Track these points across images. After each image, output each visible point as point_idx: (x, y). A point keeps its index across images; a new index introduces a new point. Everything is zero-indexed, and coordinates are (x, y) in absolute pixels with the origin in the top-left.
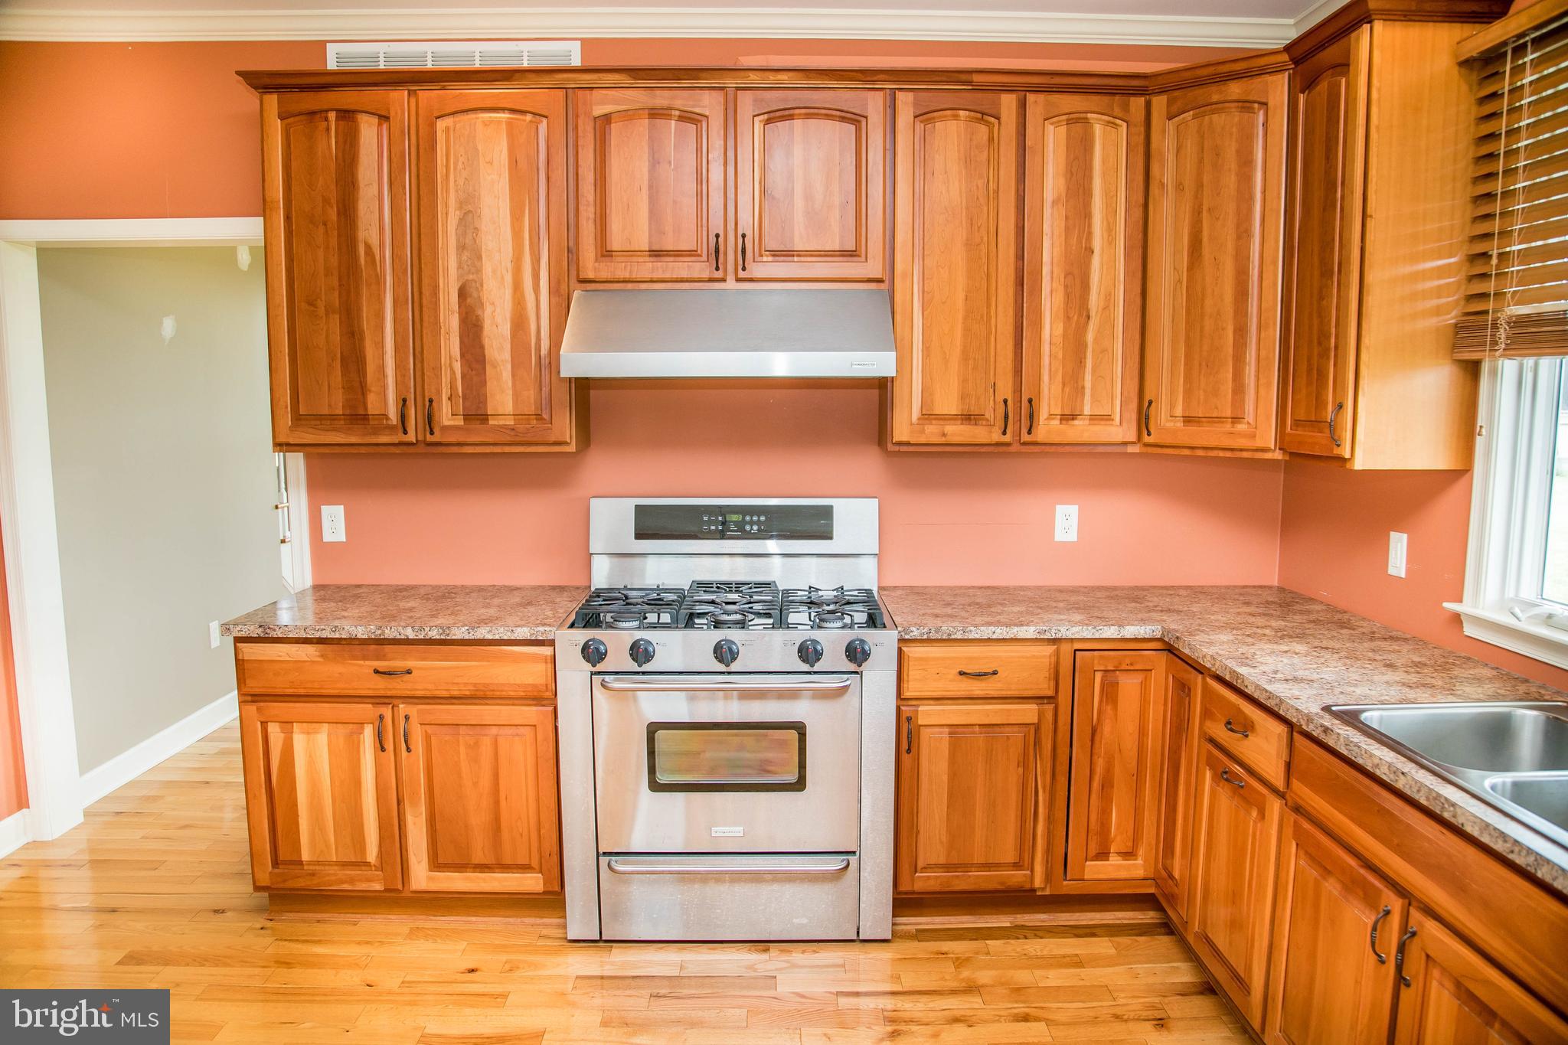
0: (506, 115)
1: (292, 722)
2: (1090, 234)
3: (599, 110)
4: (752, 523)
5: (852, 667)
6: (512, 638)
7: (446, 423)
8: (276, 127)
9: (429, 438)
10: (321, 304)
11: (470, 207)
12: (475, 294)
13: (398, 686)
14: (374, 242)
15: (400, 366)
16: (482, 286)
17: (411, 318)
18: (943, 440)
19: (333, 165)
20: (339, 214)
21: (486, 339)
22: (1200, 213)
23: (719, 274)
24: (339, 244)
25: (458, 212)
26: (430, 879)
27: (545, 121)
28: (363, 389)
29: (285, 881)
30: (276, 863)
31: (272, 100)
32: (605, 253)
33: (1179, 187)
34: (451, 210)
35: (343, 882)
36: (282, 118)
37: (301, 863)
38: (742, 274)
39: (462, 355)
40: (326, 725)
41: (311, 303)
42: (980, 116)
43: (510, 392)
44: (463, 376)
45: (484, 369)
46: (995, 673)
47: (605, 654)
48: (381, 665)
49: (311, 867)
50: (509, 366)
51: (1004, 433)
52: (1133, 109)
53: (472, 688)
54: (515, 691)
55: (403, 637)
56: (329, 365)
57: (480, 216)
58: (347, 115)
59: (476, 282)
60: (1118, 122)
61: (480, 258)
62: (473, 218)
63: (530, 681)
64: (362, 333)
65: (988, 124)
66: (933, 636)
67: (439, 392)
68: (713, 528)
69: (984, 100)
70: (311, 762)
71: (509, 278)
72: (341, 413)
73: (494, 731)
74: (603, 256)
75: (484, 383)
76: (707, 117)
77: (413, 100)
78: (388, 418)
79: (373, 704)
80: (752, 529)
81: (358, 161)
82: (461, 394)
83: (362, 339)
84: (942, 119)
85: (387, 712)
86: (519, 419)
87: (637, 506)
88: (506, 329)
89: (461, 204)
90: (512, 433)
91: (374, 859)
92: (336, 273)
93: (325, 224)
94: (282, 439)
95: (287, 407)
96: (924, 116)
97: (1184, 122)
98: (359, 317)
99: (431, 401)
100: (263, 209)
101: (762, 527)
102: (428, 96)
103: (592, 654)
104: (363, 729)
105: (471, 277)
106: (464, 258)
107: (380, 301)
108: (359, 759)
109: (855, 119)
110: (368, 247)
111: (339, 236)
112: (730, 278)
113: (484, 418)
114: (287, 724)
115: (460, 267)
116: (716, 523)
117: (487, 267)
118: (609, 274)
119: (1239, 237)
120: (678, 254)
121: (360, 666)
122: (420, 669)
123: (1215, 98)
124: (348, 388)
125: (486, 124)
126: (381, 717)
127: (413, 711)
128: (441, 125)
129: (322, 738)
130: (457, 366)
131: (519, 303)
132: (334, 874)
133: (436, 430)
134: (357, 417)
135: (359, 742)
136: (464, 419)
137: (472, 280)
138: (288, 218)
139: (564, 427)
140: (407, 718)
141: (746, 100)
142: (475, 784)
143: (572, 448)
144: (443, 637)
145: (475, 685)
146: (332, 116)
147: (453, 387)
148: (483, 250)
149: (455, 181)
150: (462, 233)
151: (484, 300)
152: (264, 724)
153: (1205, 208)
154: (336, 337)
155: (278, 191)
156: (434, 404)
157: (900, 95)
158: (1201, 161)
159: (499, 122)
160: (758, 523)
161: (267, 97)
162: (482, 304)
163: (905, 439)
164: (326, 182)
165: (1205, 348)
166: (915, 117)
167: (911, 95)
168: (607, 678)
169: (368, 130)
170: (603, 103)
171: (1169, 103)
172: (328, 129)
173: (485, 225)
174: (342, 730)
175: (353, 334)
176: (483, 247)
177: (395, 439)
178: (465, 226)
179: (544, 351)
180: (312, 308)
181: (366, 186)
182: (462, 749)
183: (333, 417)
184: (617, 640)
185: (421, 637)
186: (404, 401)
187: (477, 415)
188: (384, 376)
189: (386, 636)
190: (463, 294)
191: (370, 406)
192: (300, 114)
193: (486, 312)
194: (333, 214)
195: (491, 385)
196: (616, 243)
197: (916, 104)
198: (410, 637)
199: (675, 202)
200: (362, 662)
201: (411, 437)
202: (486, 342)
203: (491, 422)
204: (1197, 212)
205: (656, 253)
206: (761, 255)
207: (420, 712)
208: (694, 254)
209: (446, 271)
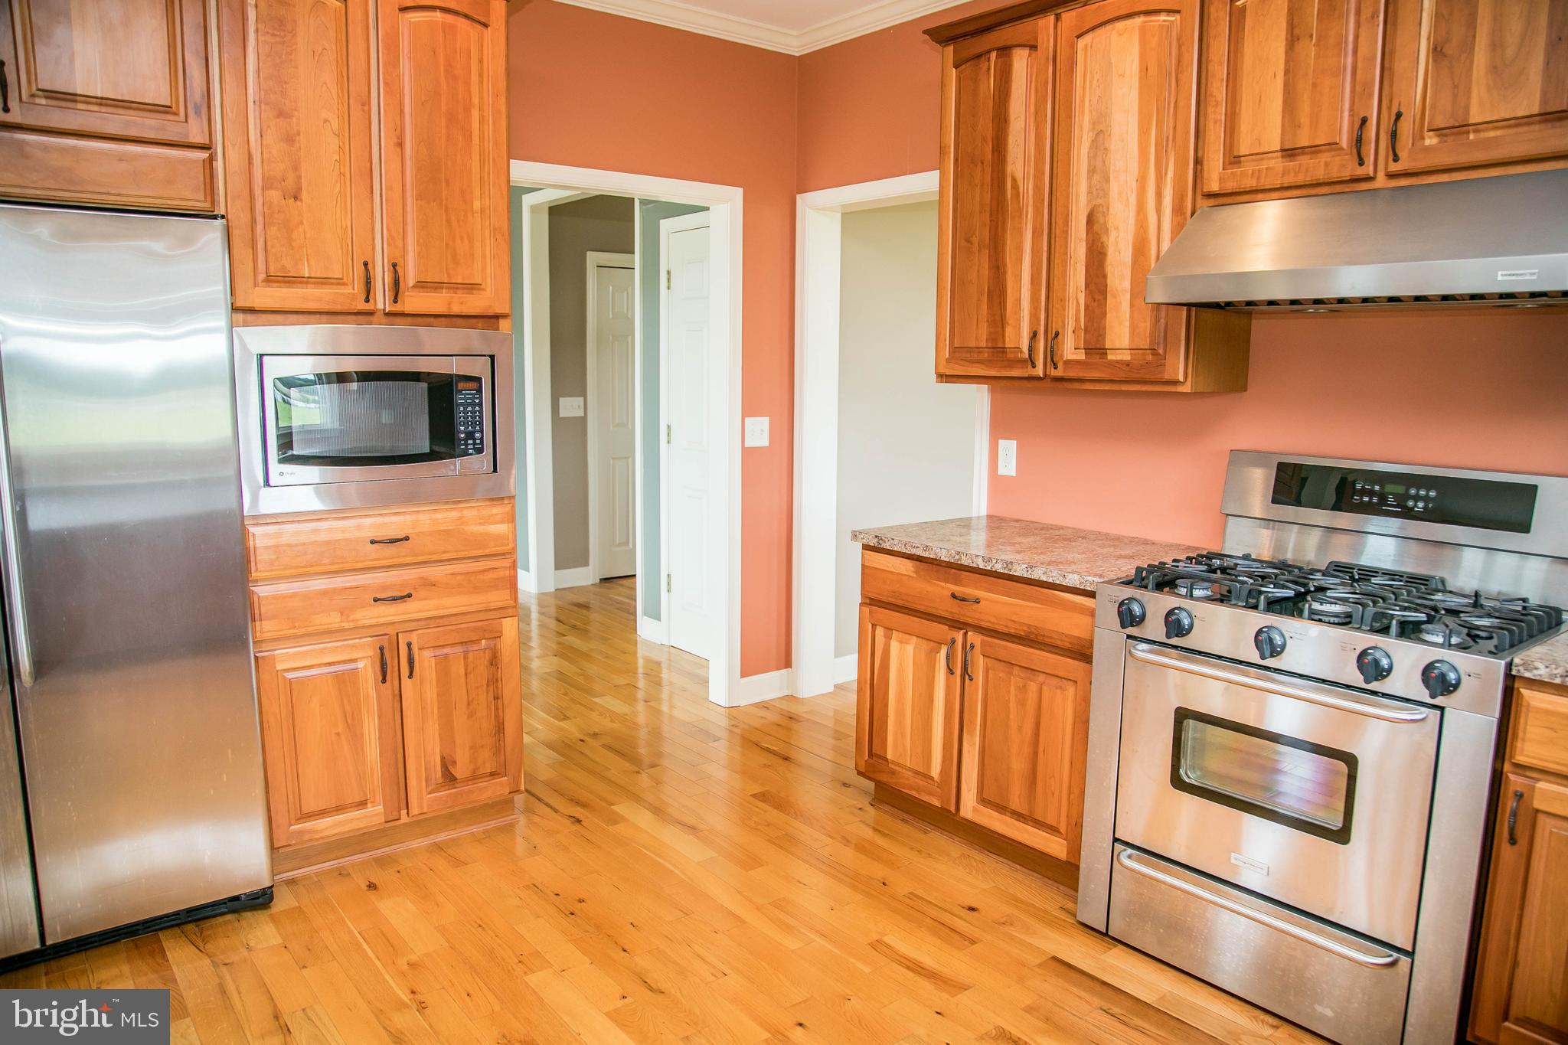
0: (1141, 20)
1: (892, 630)
4: (1417, 498)
6: (1064, 584)
7: (1071, 357)
8: (952, 76)
9: (1054, 373)
10: (975, 240)
11: (1101, 127)
12: (1101, 220)
13: (970, 614)
14: (1019, 175)
15: (1035, 299)
16: (1108, 210)
17: (1045, 248)
19: (991, 103)
20: (993, 151)
21: (1109, 268)
23: (1366, 170)
24: (992, 180)
25: (1091, 134)
26: (975, 810)
27: (1179, 18)
28: (1003, 323)
29: (874, 772)
30: (871, 754)
31: (949, 52)
32: (1233, 159)
34: (1085, 132)
35: (912, 789)
36: (957, 67)
37: (886, 760)
38: (1392, 169)
39: (1087, 286)
40: (914, 638)
41: (968, 241)
43: (1127, 324)
44: (1087, 308)
45: (1105, 299)
48: (958, 590)
49: (893, 766)
50: (1128, 296)
53: (1025, 628)
54: (1061, 640)
55: (975, 566)
56: (979, 300)
57: (1110, 135)
58: (1005, 52)
59: (1103, 207)
61: (1108, 180)
62: (1104, 139)
63: (1076, 633)
64: (1005, 265)
67: (1065, 325)
68: (1366, 499)
70: (901, 671)
71: (1134, 200)
72: (985, 346)
73: (1041, 678)
74: (1230, 163)
75: (1104, 314)
77: (1058, 23)
78: (1021, 352)
79: (949, 626)
80: (1416, 506)
81: (1010, 96)
82: (1083, 327)
83: (1005, 273)
85: (959, 636)
86: (1135, 354)
87: (1282, 465)
88: (1127, 255)
89: (1094, 124)
90: (1128, 369)
91: (937, 775)
92: (988, 210)
93: (982, 163)
94: (942, 371)
95: (945, 340)
98: (1004, 251)
99: (1057, 333)
100: (940, 162)
101: (1430, 505)
102: (1073, 16)
104: (940, 648)
105: (1098, 202)
106: (1094, 182)
107: (1023, 234)
108: (934, 677)
110: (1014, 180)
111: (992, 172)
112: (1381, 175)
113: (1102, 352)
114: (888, 630)
115: (1089, 192)
116: (1371, 493)
117: (1114, 188)
118: (1235, 184)
120: (1316, 149)
121: (942, 587)
122: (987, 600)
124: (992, 321)
126: (953, 642)
127: (979, 640)
128: (1081, 43)
129: (910, 649)
130: (1082, 299)
131: (1142, 226)
132: (907, 779)
133: (1060, 365)
134: (997, 350)
135: (935, 660)
136: (1086, 354)
137: (1100, 205)
139: (1179, 362)
140: (973, 646)
142: (1020, 728)
143: (1187, 388)
144: (1006, 572)
145: (1029, 626)
146: (993, 55)
147: (1077, 317)
148: (1111, 171)
149: (1090, 101)
150: (1092, 158)
151: (1110, 225)
152: (874, 626)
154: (985, 272)
159: (1133, 29)
160: (1426, 499)
161: (946, 49)
162: (1108, 230)
164: (985, 121)
168: (1141, 646)
169: (1020, 63)
172: (989, 70)
173: (1114, 144)
174: (925, 646)
175: (998, 268)
176: (1112, 168)
177: (1025, 373)
178: (1096, 149)
180: (969, 245)
181: (1015, 119)
182: (1012, 689)
183: (978, 351)
185: (989, 568)
186: (1035, 332)
187: (1096, 349)
188: (1020, 309)
189: (962, 563)
190: (1090, 220)
191: (1007, 339)
192: (970, 59)
193: (1110, 238)
194: (988, 149)
195: (1110, 316)
196: (1245, 147)
198: (981, 567)
199: (1315, 86)
200: (943, 584)
201: (1038, 371)
202: (1109, 270)
203: (1110, 357)
205: (1289, 153)
206: (1423, 138)
207: (983, 643)
208: (1333, 146)
209: (1078, 196)
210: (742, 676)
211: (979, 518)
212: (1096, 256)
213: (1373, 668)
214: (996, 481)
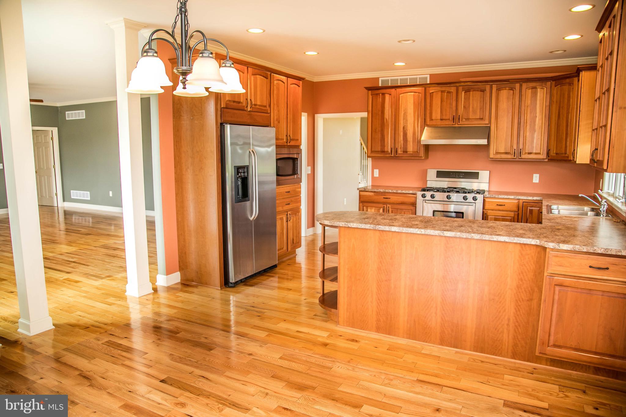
0: (412, 93)
2: (536, 113)
3: (431, 92)
4: (461, 175)
5: (474, 202)
6: (409, 193)
7: (400, 153)
8: (370, 97)
9: (396, 156)
12: (406, 128)
13: (388, 201)
14: (388, 118)
15: (391, 142)
16: (407, 126)
17: (394, 133)
18: (500, 158)
19: (381, 104)
22: (560, 108)
23: (454, 124)
24: (381, 119)
27: (420, 94)
28: (384, 146)
31: (370, 92)
32: (431, 119)
33: (557, 102)
36: (372, 95)
38: (459, 123)
39: (403, 140)
40: (374, 208)
42: (511, 88)
43: (412, 147)
44: (403, 144)
45: (407, 142)
46: (504, 205)
47: (426, 196)
48: (385, 197)
50: (412, 142)
51: (514, 156)
52: (547, 85)
54: (408, 203)
55: (389, 192)
56: (378, 141)
57: (408, 113)
58: (383, 94)
60: (544, 88)
61: (407, 121)
62: (406, 113)
63: (412, 201)
65: (513, 90)
66: (491, 197)
67: (398, 147)
69: (512, 85)
71: (413, 125)
72: (380, 150)
73: (404, 210)
76: (453, 92)
77: (396, 91)
78: (388, 152)
79: (383, 204)
81: (385, 103)
82: (402, 147)
83: (384, 137)
84: (502, 90)
86: (413, 152)
87: (437, 171)
88: (412, 135)
90: (412, 155)
92: (380, 124)
93: (379, 115)
94: (369, 155)
95: (370, 149)
96: (499, 90)
97: (558, 88)
99: (397, 148)
100: (368, 111)
102: (399, 90)
103: (424, 196)
104: (381, 209)
105: (405, 125)
106: (404, 121)
107: (388, 129)
109: (483, 91)
110: (386, 119)
111: (381, 117)
112: (457, 124)
113: (407, 152)
114: (367, 207)
115: (403, 123)
116: (453, 175)
117: (409, 122)
118: (432, 124)
119: (567, 113)
120: (446, 120)
121: (381, 197)
122: (392, 198)
123: (564, 82)
124: (381, 146)
125: (409, 95)
126: (384, 207)
127: (390, 206)
128: (401, 95)
129: (373, 210)
130: (402, 142)
131: (414, 130)
133: (398, 154)
134: (383, 152)
135: (380, 211)
136: (403, 152)
138: (372, 114)
139: (422, 153)
140: (389, 207)
141: (460, 88)
143: (423, 158)
144: (396, 192)
145: (402, 201)
146: (381, 94)
147: (401, 145)
148: (408, 119)
150: (404, 116)
151: (408, 129)
152: (363, 207)
153: (561, 107)
154: (380, 136)
155: (370, 109)
156: (397, 149)
157: (493, 85)
158: (561, 96)
159: (412, 95)
161: (369, 91)
163: (492, 157)
164: (379, 107)
165: (560, 137)
166: (496, 90)
167: (496, 85)
168: (426, 201)
169: (387, 97)
170: (432, 90)
171: (555, 83)
172: (380, 97)
173: (408, 115)
174: (377, 209)
175: (383, 135)
177: (390, 156)
179: (419, 139)
180: (376, 131)
181: (386, 107)
183: (378, 151)
184: (428, 194)
185: (392, 192)
186: (392, 148)
187: (405, 152)
188: (388, 143)
189: (386, 191)
190: (404, 128)
191: (385, 149)
192: (375, 94)
193: (408, 131)
194: (380, 113)
195: (408, 146)
196: (434, 118)
197: (497, 87)
199: (446, 109)
201: (393, 155)
202: (408, 137)
203: (408, 153)
204: (560, 107)
205: (441, 120)
206: (463, 119)
207: (391, 206)
208: (449, 119)
209: (401, 123)
210: (307, 229)
211: (370, 186)
212: (405, 135)
213: (465, 198)
214: (373, 178)
